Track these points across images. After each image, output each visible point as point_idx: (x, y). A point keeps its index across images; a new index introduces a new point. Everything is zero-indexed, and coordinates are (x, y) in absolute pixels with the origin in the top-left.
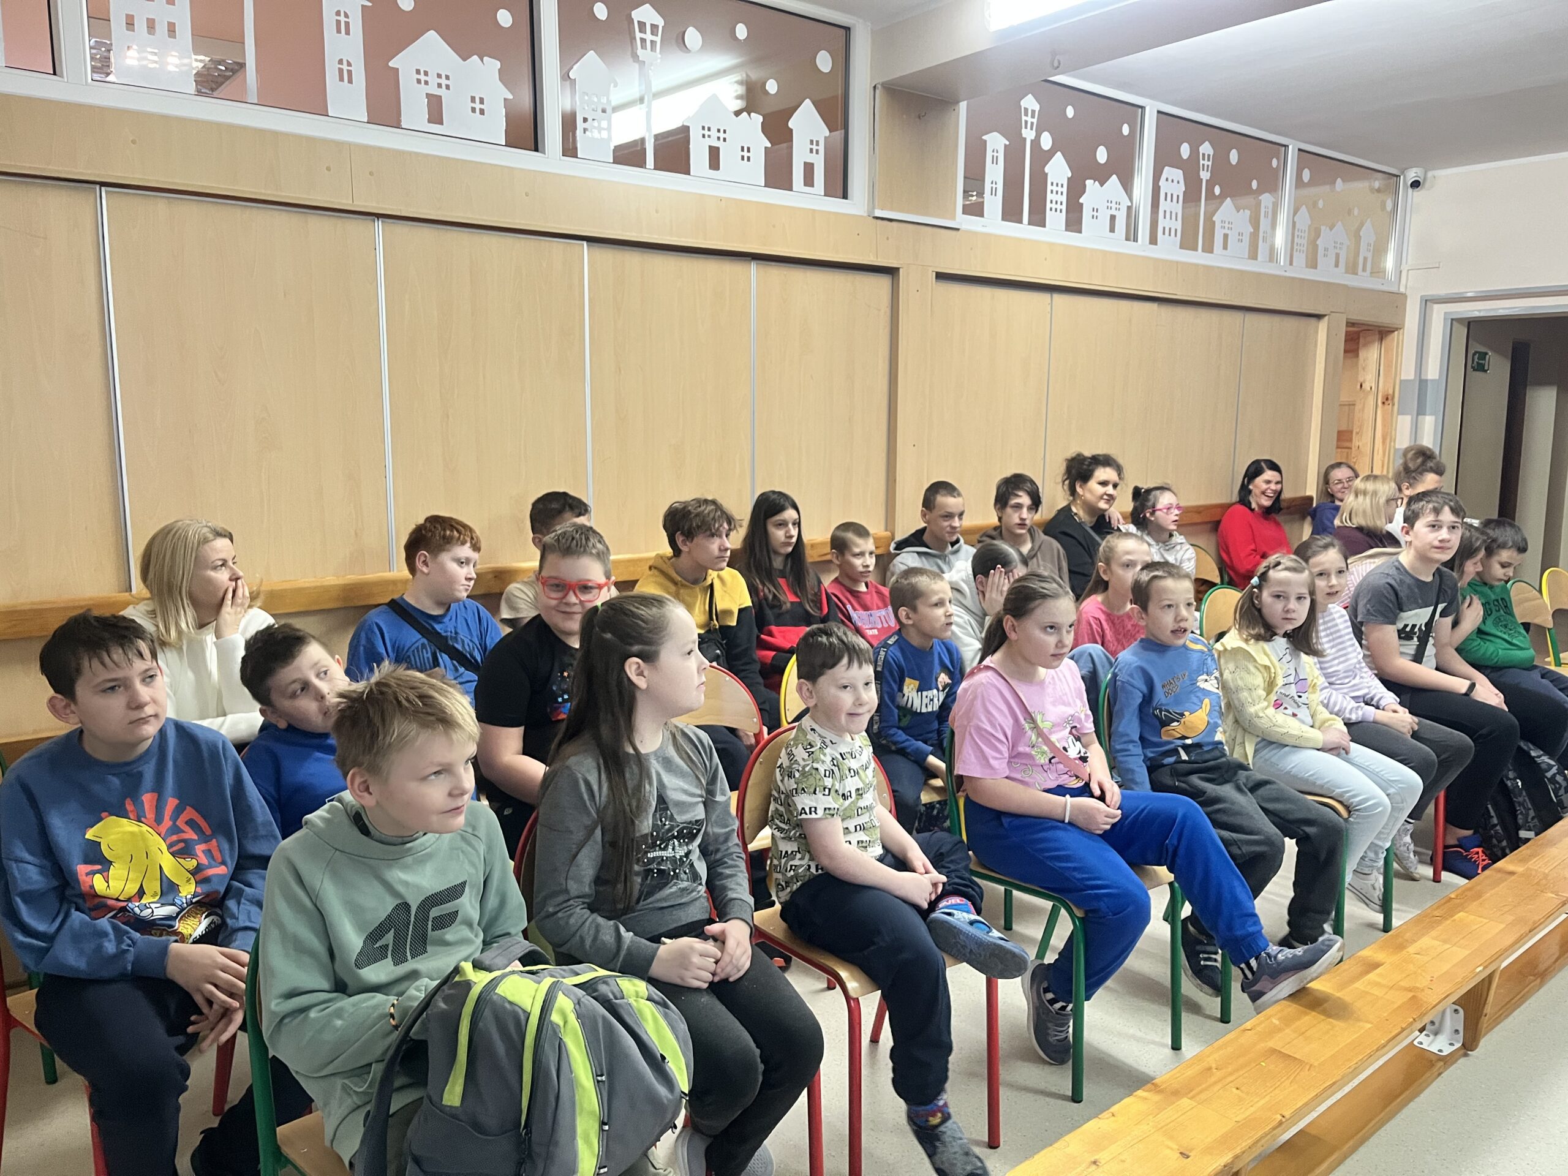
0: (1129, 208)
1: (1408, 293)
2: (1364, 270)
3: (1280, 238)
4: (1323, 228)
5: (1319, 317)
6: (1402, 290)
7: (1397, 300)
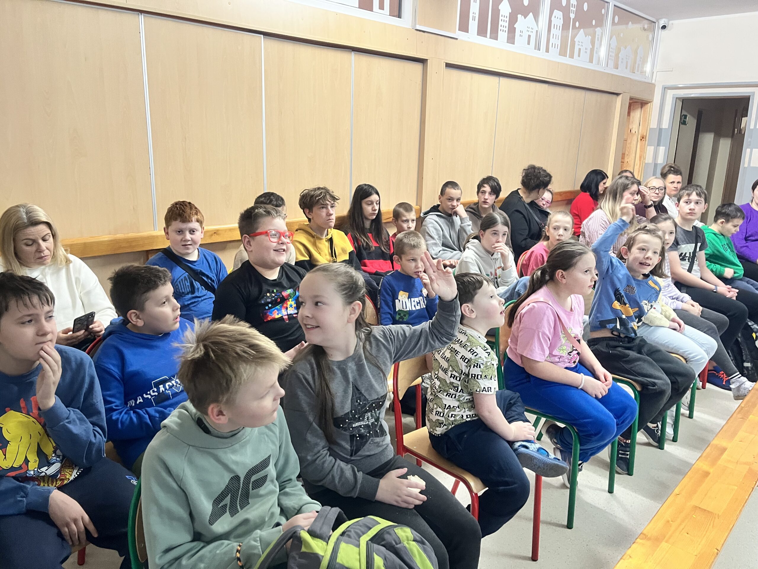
0: (537, 31)
1: (656, 83)
2: (638, 71)
3: (603, 52)
4: (622, 47)
5: (617, 94)
6: (653, 82)
7: (651, 87)
